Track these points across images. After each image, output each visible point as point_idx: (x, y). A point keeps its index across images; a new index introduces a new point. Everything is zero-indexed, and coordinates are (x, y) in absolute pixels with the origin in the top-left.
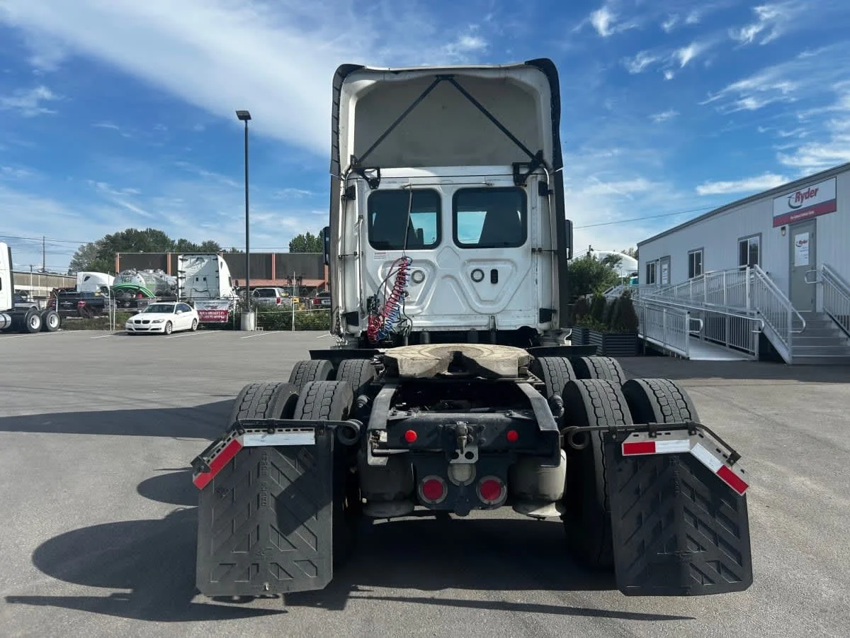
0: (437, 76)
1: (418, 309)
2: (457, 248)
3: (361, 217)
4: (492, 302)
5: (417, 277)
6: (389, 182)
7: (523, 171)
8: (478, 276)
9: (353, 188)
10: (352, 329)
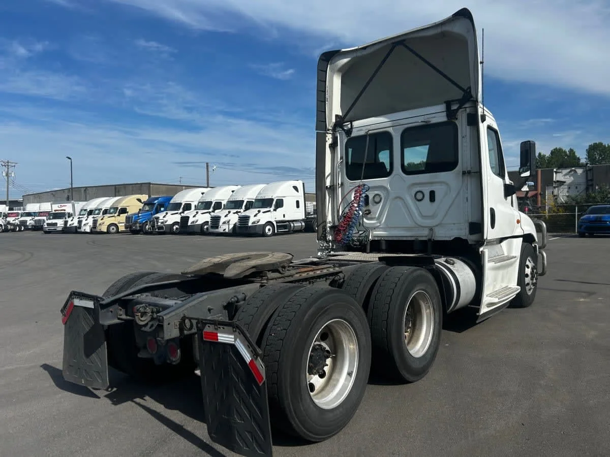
0: (393, 43)
1: (377, 223)
2: (404, 175)
4: (432, 217)
5: (377, 199)
6: (358, 131)
7: (454, 107)
8: (420, 196)
9: (337, 138)
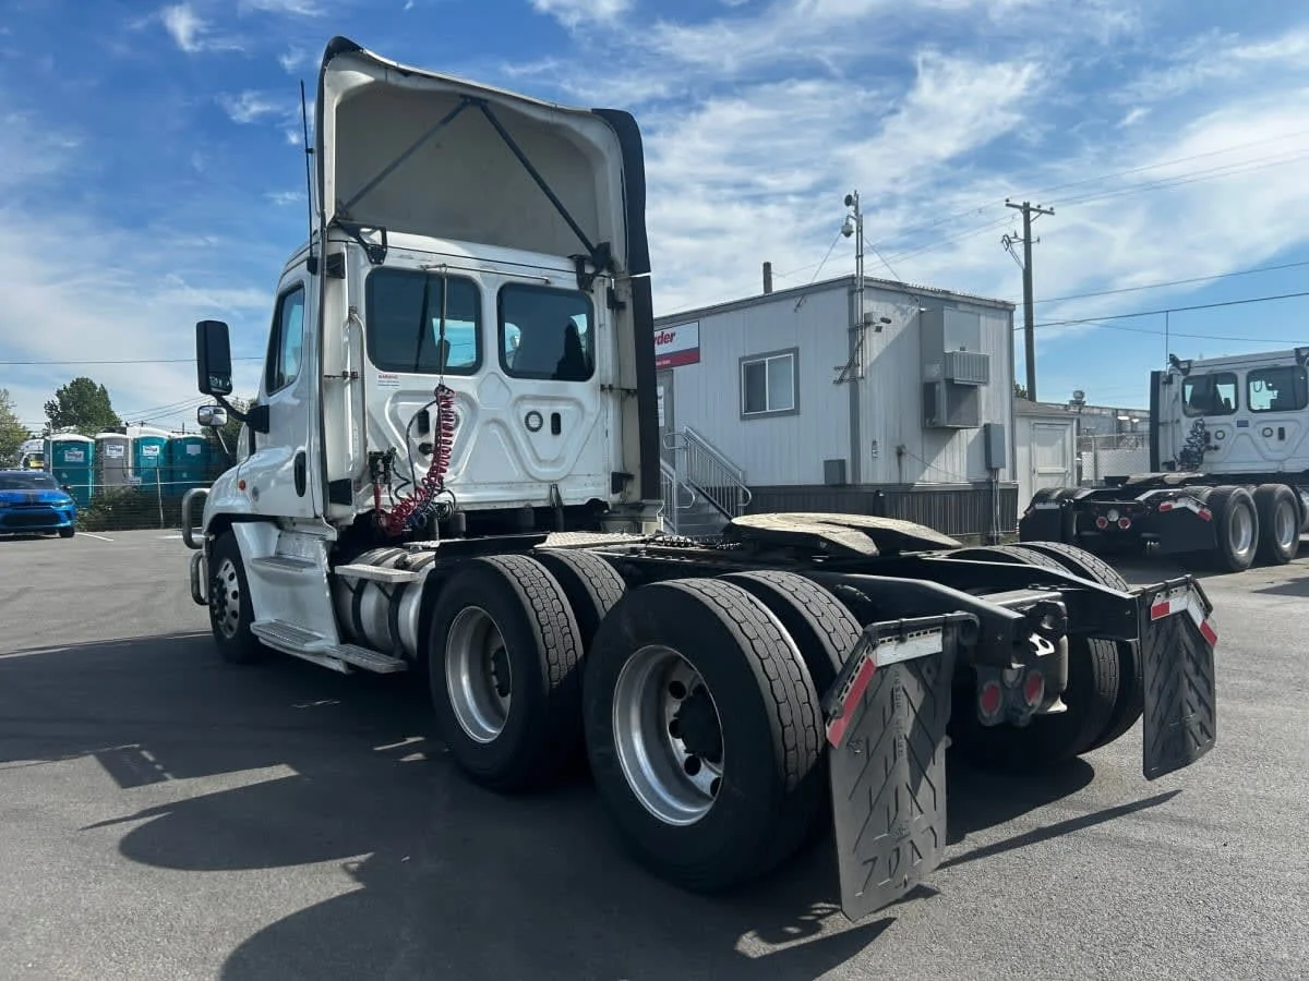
1: (450, 474)
2: (505, 376)
3: (352, 310)
4: (554, 463)
6: (401, 257)
7: (589, 270)
8: (534, 422)
9: (340, 257)
10: (338, 510)
